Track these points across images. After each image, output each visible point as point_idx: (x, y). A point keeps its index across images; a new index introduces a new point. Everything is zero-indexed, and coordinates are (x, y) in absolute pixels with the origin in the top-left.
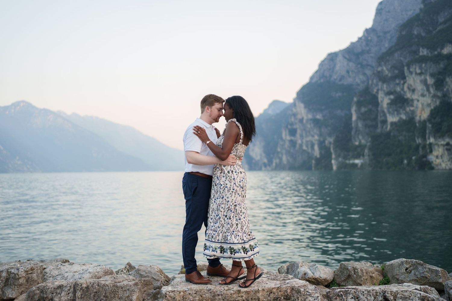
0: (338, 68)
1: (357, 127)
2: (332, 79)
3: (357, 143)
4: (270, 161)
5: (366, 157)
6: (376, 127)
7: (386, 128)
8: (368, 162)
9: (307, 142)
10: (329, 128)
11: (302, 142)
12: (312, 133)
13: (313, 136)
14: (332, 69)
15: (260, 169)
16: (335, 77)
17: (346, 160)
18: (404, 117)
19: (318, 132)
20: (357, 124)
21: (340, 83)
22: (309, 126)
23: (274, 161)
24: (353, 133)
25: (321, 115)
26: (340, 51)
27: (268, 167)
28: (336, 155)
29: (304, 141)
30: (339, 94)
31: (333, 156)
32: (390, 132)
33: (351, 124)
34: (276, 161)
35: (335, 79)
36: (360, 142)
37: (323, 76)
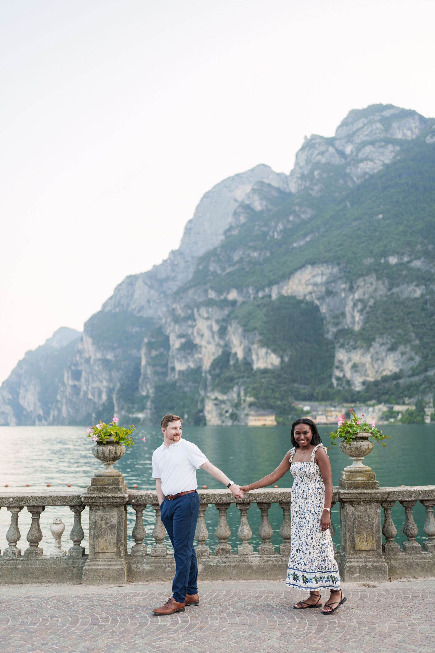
0: (136, 296)
1: (145, 374)
2: (130, 309)
3: (144, 394)
4: (47, 413)
5: (148, 411)
6: (165, 374)
7: (174, 376)
8: (149, 416)
9: (93, 388)
10: (121, 372)
11: (88, 388)
12: (100, 377)
13: (101, 382)
14: (131, 296)
15: (33, 424)
16: (133, 307)
17: (130, 413)
18: (192, 365)
19: (107, 377)
20: (146, 371)
21: (139, 315)
22: (97, 368)
23: (52, 413)
24: (140, 381)
25: (112, 355)
26: (141, 274)
27: (44, 422)
28: (118, 406)
29: (90, 388)
30: (137, 329)
31: (116, 409)
32: (175, 382)
33: (140, 370)
34: (54, 413)
35: (133, 310)
36: (148, 392)
37: (119, 304)
